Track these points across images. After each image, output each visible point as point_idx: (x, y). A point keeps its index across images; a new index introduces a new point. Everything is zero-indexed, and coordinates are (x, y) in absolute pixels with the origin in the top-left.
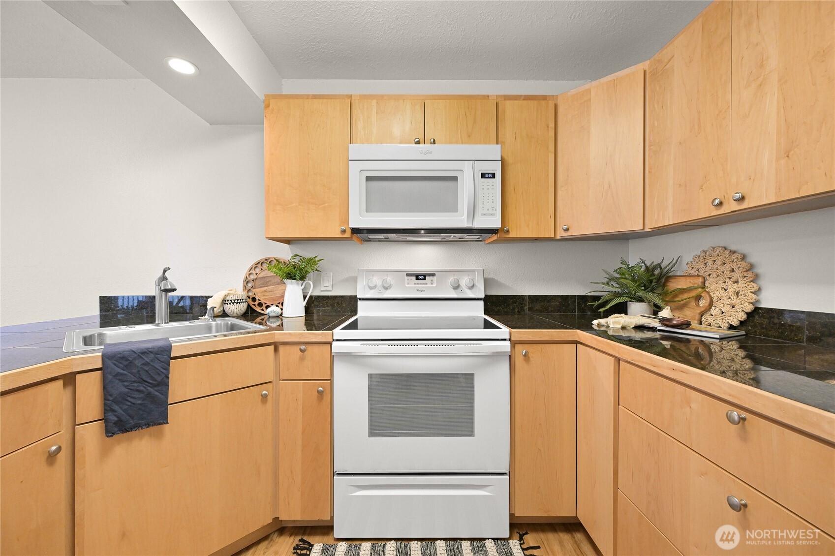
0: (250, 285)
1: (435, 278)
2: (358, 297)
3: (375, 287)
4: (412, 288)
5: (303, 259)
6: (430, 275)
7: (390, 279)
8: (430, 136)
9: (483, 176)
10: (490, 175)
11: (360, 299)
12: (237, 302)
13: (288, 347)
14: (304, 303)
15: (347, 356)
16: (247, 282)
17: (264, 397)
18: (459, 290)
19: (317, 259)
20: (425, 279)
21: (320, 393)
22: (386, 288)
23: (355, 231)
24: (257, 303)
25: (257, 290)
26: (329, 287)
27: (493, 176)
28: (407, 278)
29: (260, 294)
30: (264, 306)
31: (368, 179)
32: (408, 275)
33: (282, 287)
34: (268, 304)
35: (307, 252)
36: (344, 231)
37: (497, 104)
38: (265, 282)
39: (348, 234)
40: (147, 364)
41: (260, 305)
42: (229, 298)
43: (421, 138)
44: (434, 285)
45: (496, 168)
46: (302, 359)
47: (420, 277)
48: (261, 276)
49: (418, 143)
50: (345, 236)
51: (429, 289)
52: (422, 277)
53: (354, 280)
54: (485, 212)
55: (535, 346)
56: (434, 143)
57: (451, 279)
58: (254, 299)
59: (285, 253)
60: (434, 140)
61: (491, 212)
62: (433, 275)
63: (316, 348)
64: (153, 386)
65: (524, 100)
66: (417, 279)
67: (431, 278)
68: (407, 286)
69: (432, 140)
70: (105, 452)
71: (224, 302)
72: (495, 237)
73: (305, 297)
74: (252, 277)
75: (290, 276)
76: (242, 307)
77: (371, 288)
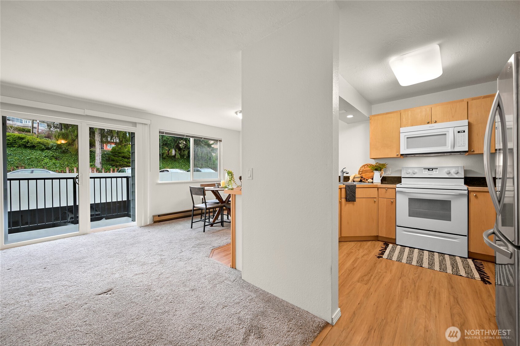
0: (360, 173)
1: (437, 170)
2: (402, 177)
3: (409, 173)
4: (427, 174)
5: (380, 164)
6: (435, 169)
7: (416, 170)
8: (434, 120)
9: (459, 132)
10: (463, 132)
11: (403, 178)
12: (358, 178)
13: (381, 189)
14: (381, 179)
15: (401, 192)
16: (359, 171)
17: (375, 201)
18: (450, 174)
19: (386, 164)
20: (432, 170)
21: (392, 202)
22: (414, 174)
23: (402, 155)
24: (363, 178)
25: (363, 174)
26: (390, 173)
27: (464, 132)
28: (424, 170)
29: (364, 175)
30: (366, 179)
31: (407, 138)
32: (424, 169)
33: (372, 173)
34: (367, 179)
35: (382, 162)
36: (398, 155)
37: (468, 102)
38: (366, 171)
39: (399, 156)
40: (352, 188)
41: (364, 179)
42: (356, 176)
43: (430, 121)
44: (437, 173)
45: (466, 129)
46: (386, 192)
47: (430, 170)
48: (364, 170)
49: (428, 123)
50: (398, 156)
51: (434, 174)
52: (431, 170)
53: (400, 171)
54: (460, 145)
55: (481, 193)
56: (436, 122)
57: (446, 170)
58: (362, 177)
59: (373, 162)
60: (436, 121)
61: (463, 145)
62: (437, 169)
63: (390, 190)
64: (353, 193)
65: (483, 98)
66: (429, 170)
67: (436, 170)
68: (424, 173)
69: (435, 121)
70: (345, 205)
71: (354, 178)
72: (467, 154)
73: (381, 177)
74: (361, 170)
75: (376, 170)
76: (359, 179)
77: (407, 174)
